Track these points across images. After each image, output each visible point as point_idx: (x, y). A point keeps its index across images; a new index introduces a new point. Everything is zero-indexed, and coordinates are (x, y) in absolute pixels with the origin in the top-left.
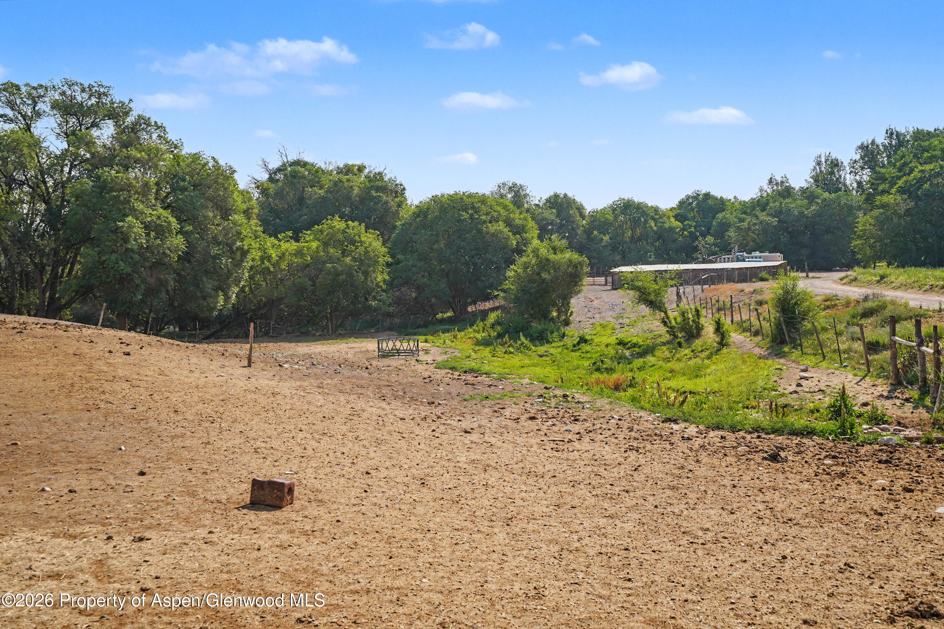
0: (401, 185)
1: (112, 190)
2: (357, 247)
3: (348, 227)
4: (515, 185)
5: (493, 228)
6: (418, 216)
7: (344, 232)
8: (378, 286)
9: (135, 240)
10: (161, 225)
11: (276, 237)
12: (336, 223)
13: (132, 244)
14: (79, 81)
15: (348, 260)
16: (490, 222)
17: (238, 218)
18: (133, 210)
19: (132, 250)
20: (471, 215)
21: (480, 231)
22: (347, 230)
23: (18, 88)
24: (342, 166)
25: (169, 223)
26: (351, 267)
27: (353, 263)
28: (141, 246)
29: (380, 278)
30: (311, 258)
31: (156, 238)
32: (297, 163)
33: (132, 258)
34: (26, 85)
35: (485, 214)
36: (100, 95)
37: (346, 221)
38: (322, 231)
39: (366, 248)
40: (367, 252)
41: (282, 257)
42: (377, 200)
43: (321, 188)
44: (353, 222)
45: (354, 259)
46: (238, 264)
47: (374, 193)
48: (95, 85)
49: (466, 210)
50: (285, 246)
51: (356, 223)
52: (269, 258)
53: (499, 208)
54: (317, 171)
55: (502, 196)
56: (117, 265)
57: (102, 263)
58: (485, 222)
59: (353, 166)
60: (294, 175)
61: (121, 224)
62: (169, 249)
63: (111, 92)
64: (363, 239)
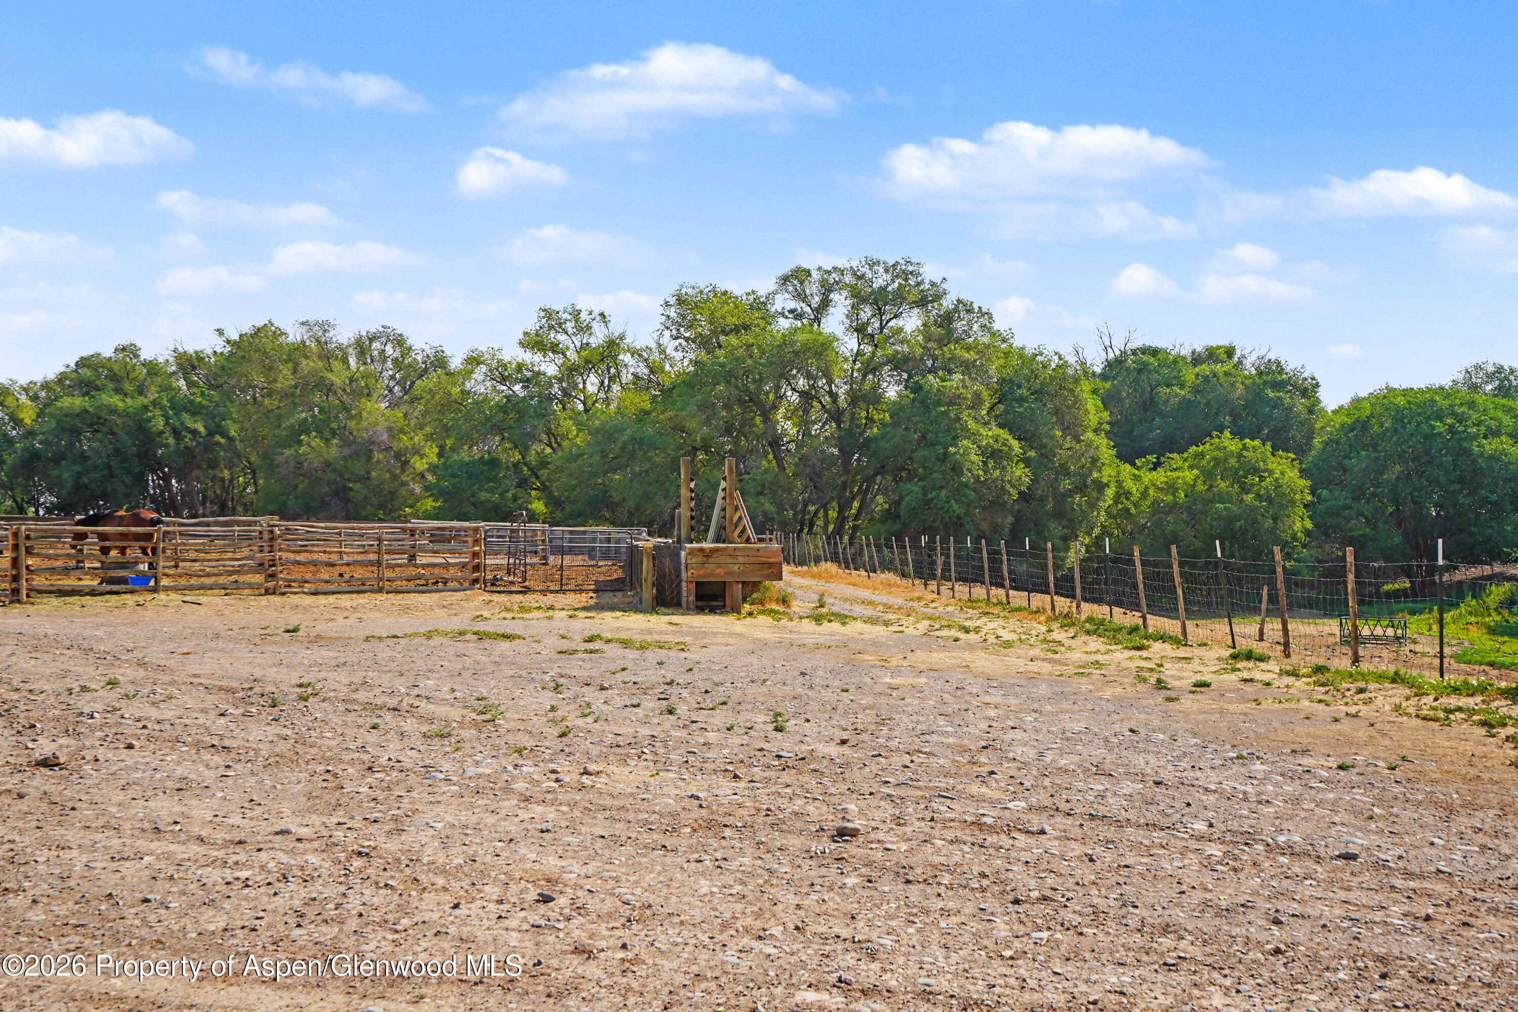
0: (1313, 379)
1: (939, 403)
2: (1262, 479)
3: (1245, 447)
4: (1500, 370)
5: (1490, 446)
6: (1352, 429)
7: (1240, 456)
8: (1294, 538)
9: (970, 470)
10: (1001, 451)
11: (1133, 464)
12: (1226, 443)
13: (967, 478)
14: (882, 259)
15: (1249, 498)
16: (1485, 437)
17: (1090, 435)
18: (966, 429)
19: (966, 486)
20: (1451, 426)
21: (1467, 452)
22: (1245, 453)
23: (808, 273)
24: (1199, 349)
25: (1011, 448)
26: (1253, 509)
27: (1257, 503)
28: (977, 479)
29: (1298, 526)
30: (1186, 496)
31: (995, 468)
32: (1145, 350)
33: (964, 495)
34: (819, 269)
35: (1475, 425)
36: (906, 275)
37: (1241, 440)
38: (1202, 455)
39: (1277, 480)
40: (1278, 487)
41: (1144, 495)
42: (1277, 404)
43: (1182, 386)
44: (1252, 439)
45: (1259, 497)
46: (1093, 505)
47: (1271, 394)
48: (903, 262)
49: (1440, 418)
50: (1148, 477)
51: (1257, 443)
52: (1128, 494)
53: (1500, 414)
54: (1175, 362)
55: (1475, 388)
56: (947, 505)
57: (928, 502)
58: (1475, 437)
59: (1219, 347)
60: (1143, 368)
61: (952, 450)
62: (1010, 482)
63: (921, 270)
64: (1270, 466)
